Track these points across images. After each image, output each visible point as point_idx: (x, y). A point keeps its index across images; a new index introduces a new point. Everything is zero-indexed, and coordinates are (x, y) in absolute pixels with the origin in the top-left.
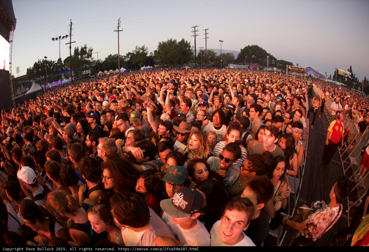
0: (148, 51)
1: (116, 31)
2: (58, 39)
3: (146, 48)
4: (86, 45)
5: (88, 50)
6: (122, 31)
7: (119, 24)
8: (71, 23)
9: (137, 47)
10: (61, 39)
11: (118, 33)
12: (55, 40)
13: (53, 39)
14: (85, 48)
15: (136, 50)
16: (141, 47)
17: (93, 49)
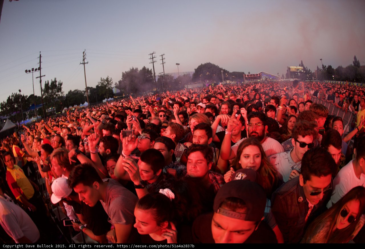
0: (112, 82)
1: (82, 64)
2: (31, 71)
3: (110, 79)
4: (55, 79)
5: (57, 83)
6: (87, 63)
7: (84, 56)
8: (40, 55)
9: (101, 79)
10: (33, 71)
11: (84, 65)
12: (28, 72)
13: (26, 71)
14: (55, 81)
15: (101, 82)
16: (105, 79)
17: (62, 83)
